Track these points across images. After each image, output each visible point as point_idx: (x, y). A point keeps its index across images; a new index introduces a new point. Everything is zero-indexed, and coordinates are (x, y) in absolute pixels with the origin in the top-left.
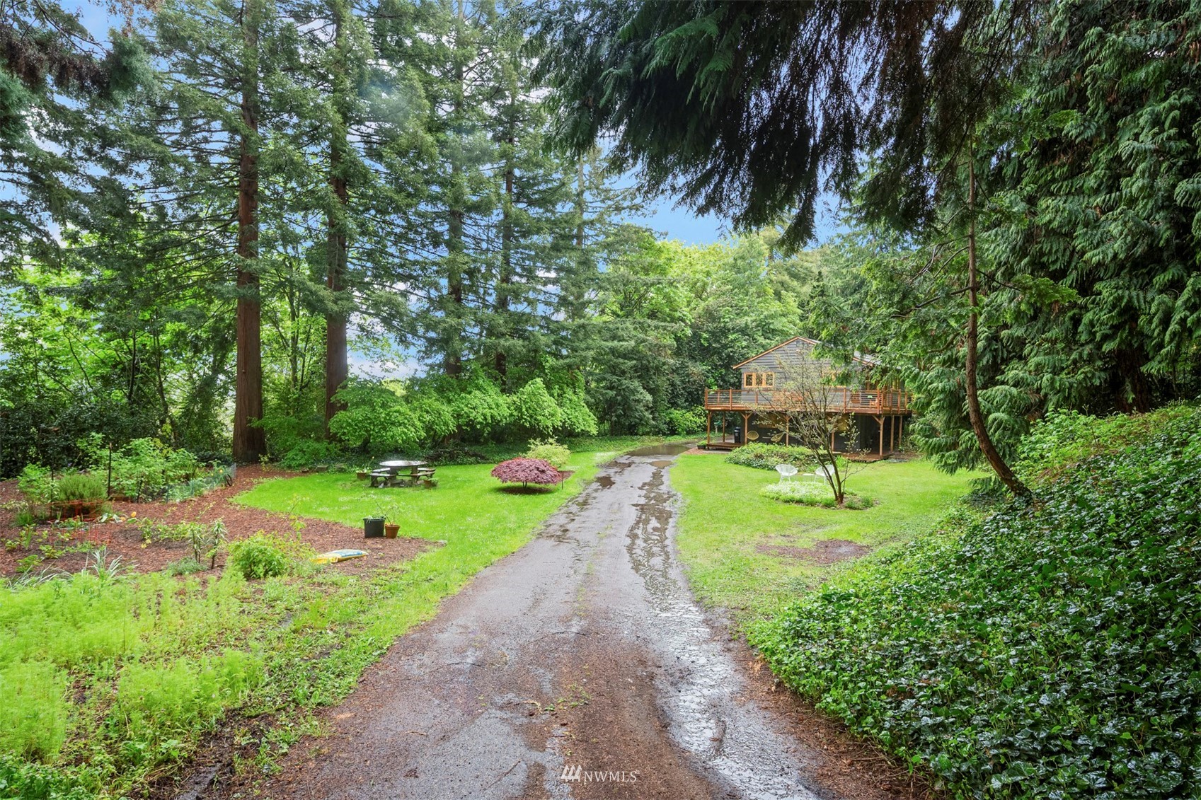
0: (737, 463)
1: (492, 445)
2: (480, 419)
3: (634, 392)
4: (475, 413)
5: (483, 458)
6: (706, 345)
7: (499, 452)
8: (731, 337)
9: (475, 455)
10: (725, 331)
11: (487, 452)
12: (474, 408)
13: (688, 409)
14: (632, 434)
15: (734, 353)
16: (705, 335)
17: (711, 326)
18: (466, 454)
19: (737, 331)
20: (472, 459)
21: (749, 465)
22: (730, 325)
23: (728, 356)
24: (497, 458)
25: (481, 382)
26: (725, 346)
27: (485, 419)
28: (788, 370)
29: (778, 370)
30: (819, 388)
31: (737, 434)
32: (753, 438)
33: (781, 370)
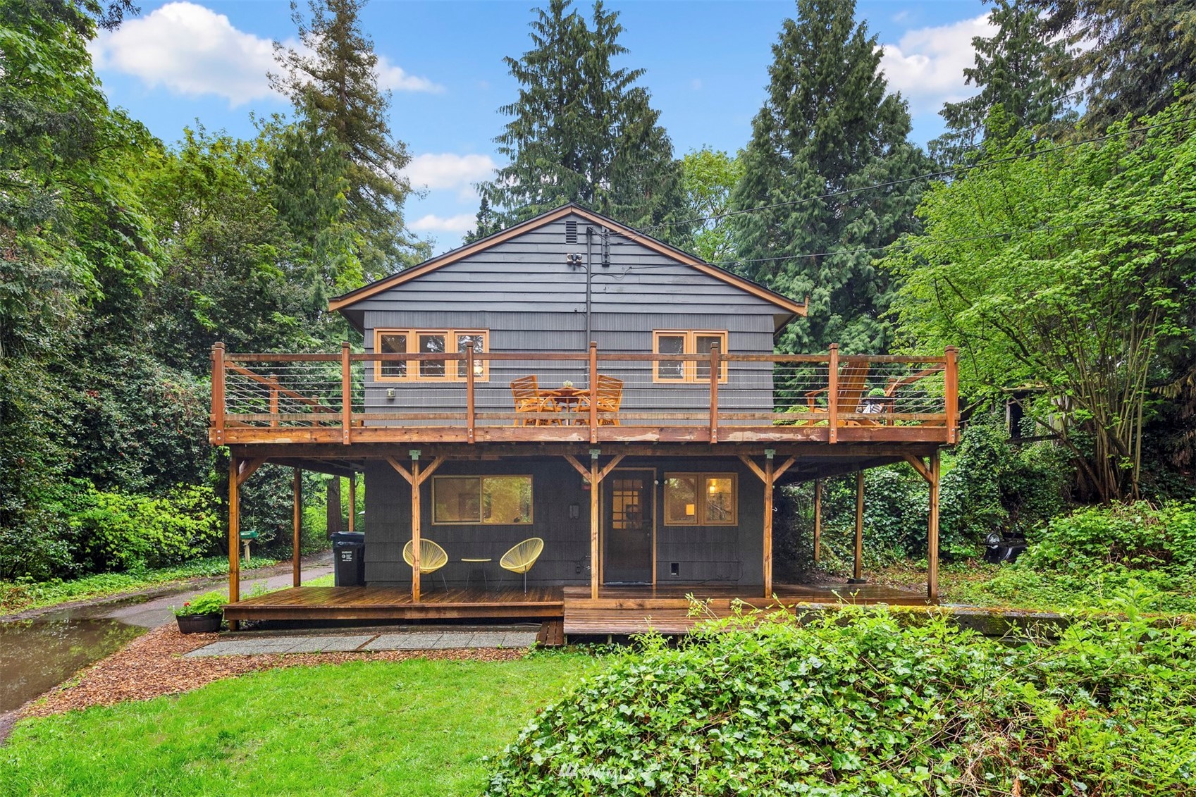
28: (537, 323)
29: (500, 323)
30: (646, 383)
31: (347, 556)
32: (429, 567)
33: (513, 323)
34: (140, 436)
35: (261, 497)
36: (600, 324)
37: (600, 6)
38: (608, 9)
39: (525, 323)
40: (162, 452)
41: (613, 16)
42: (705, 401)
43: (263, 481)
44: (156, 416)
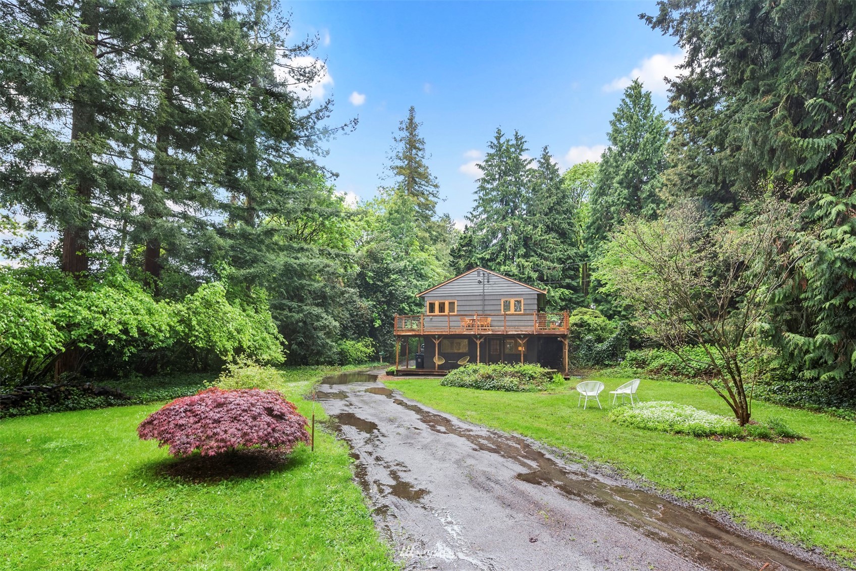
0: (462, 386)
1: (136, 379)
2: (115, 330)
3: (318, 317)
4: (103, 320)
5: (119, 396)
6: (371, 282)
7: (148, 388)
8: (393, 277)
9: (105, 393)
10: (388, 272)
11: (127, 387)
12: (104, 313)
13: (357, 339)
14: (307, 364)
15: (396, 290)
16: (370, 274)
17: (375, 266)
18: (88, 392)
19: (397, 273)
20: (97, 400)
21: (478, 388)
22: (391, 266)
23: (390, 292)
24: (145, 396)
25: (120, 278)
26: (387, 285)
27: (125, 331)
28: (469, 298)
29: (460, 298)
30: (499, 313)
31: (419, 360)
32: (440, 363)
33: (463, 298)
34: (352, 321)
35: (385, 340)
36: (486, 298)
37: (517, 133)
38: (520, 134)
39: (466, 298)
40: (358, 326)
41: (522, 138)
42: (503, 324)
43: (385, 335)
44: (357, 315)
